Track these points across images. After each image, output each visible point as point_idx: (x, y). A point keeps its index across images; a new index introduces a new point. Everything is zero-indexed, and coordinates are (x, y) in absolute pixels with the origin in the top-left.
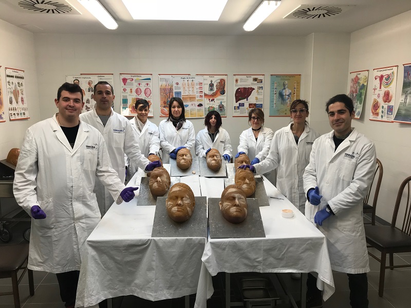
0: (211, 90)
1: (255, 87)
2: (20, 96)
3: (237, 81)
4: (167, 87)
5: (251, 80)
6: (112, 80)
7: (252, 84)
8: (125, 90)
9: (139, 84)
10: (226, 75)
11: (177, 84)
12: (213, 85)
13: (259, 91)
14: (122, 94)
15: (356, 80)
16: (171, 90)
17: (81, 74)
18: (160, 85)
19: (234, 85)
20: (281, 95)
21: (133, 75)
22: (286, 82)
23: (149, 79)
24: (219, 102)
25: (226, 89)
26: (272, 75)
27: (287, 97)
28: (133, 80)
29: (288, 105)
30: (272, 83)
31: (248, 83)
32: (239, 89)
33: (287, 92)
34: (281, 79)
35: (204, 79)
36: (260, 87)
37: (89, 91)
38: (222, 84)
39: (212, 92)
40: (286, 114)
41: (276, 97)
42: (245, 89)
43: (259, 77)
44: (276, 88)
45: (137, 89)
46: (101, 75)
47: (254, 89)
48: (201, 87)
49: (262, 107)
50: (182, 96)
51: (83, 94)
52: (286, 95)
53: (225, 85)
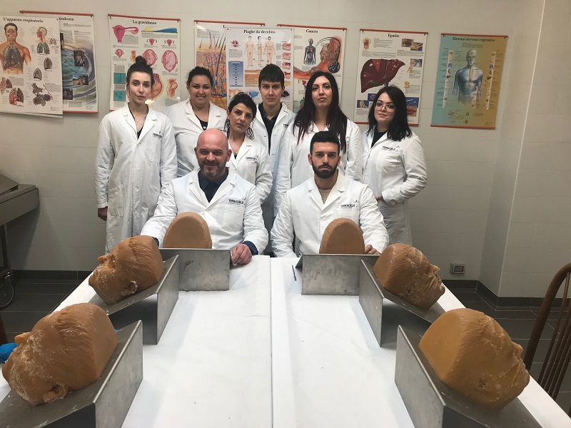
0: (310, 60)
1: (406, 59)
3: (366, 43)
4: (213, 51)
5: (397, 42)
6: (91, 30)
7: (400, 52)
8: (119, 53)
9: (152, 41)
10: (344, 29)
11: (235, 44)
12: (314, 49)
13: (414, 69)
14: (113, 63)
16: (221, 56)
17: (22, 12)
18: (197, 44)
19: (361, 53)
20: (460, 80)
21: (135, 20)
22: (474, 51)
23: (174, 31)
25: (341, 61)
26: (443, 34)
27: (472, 85)
28: (137, 30)
29: (473, 103)
30: (444, 53)
31: (390, 49)
32: (371, 61)
33: (473, 74)
34: (464, 45)
35: (295, 37)
36: (416, 61)
37: (40, 52)
38: (334, 49)
39: (312, 66)
40: (466, 122)
41: (449, 84)
42: (382, 61)
43: (417, 38)
44: (450, 65)
45: (147, 51)
46: (67, 16)
47: (403, 64)
48: (287, 54)
49: (417, 105)
50: (244, 73)
51: (27, 58)
52: (470, 81)
53: (339, 52)
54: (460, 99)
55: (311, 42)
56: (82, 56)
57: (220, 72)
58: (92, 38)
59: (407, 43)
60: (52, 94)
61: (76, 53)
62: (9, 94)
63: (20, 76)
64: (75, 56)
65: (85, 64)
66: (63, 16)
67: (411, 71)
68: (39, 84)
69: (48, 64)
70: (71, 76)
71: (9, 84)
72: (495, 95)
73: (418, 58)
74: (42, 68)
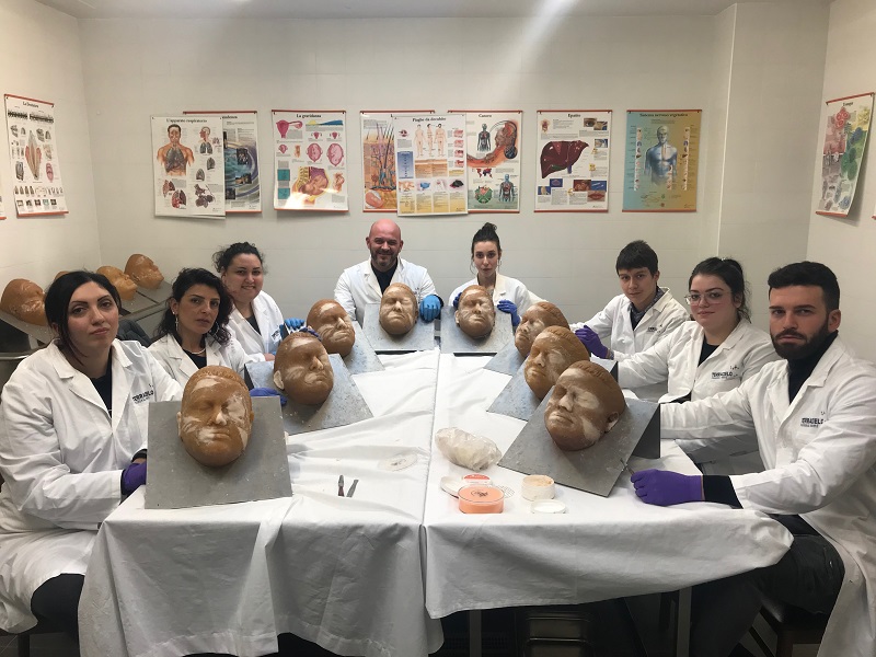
0: (484, 147)
1: (590, 140)
2: (44, 161)
3: (545, 125)
4: (380, 142)
5: (579, 122)
6: (255, 127)
7: (582, 133)
8: (283, 149)
9: (316, 135)
10: (519, 112)
11: (404, 133)
12: (488, 135)
13: (599, 149)
14: (277, 159)
15: (841, 120)
16: (389, 148)
17: (186, 113)
18: (364, 136)
19: (539, 136)
20: (652, 160)
21: (299, 114)
22: (665, 128)
23: (340, 123)
24: (503, 176)
25: (518, 145)
26: (630, 111)
27: (666, 164)
28: (301, 124)
29: (668, 184)
30: (631, 131)
31: (573, 131)
32: (550, 144)
33: (666, 152)
34: (654, 122)
35: (467, 123)
36: (601, 141)
37: (203, 152)
38: (510, 133)
39: (486, 153)
40: (663, 205)
41: (639, 164)
42: (564, 144)
43: (600, 117)
44: (639, 144)
45: (311, 147)
46: (230, 115)
47: (587, 145)
48: (459, 142)
49: (605, 188)
50: (415, 164)
51: (190, 158)
52: (663, 160)
53: (516, 136)
54: (653, 180)
55: (485, 127)
56: (246, 154)
57: (389, 164)
58: (255, 135)
59: (590, 122)
60: (214, 195)
61: (241, 151)
62: (171, 197)
63: (183, 178)
64: (238, 155)
65: (249, 162)
66: (226, 115)
67: (596, 153)
68: (202, 185)
69: (211, 164)
70: (234, 175)
71: (171, 186)
72: (693, 174)
73: (603, 138)
74: (205, 169)
